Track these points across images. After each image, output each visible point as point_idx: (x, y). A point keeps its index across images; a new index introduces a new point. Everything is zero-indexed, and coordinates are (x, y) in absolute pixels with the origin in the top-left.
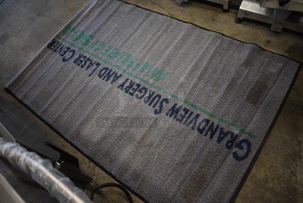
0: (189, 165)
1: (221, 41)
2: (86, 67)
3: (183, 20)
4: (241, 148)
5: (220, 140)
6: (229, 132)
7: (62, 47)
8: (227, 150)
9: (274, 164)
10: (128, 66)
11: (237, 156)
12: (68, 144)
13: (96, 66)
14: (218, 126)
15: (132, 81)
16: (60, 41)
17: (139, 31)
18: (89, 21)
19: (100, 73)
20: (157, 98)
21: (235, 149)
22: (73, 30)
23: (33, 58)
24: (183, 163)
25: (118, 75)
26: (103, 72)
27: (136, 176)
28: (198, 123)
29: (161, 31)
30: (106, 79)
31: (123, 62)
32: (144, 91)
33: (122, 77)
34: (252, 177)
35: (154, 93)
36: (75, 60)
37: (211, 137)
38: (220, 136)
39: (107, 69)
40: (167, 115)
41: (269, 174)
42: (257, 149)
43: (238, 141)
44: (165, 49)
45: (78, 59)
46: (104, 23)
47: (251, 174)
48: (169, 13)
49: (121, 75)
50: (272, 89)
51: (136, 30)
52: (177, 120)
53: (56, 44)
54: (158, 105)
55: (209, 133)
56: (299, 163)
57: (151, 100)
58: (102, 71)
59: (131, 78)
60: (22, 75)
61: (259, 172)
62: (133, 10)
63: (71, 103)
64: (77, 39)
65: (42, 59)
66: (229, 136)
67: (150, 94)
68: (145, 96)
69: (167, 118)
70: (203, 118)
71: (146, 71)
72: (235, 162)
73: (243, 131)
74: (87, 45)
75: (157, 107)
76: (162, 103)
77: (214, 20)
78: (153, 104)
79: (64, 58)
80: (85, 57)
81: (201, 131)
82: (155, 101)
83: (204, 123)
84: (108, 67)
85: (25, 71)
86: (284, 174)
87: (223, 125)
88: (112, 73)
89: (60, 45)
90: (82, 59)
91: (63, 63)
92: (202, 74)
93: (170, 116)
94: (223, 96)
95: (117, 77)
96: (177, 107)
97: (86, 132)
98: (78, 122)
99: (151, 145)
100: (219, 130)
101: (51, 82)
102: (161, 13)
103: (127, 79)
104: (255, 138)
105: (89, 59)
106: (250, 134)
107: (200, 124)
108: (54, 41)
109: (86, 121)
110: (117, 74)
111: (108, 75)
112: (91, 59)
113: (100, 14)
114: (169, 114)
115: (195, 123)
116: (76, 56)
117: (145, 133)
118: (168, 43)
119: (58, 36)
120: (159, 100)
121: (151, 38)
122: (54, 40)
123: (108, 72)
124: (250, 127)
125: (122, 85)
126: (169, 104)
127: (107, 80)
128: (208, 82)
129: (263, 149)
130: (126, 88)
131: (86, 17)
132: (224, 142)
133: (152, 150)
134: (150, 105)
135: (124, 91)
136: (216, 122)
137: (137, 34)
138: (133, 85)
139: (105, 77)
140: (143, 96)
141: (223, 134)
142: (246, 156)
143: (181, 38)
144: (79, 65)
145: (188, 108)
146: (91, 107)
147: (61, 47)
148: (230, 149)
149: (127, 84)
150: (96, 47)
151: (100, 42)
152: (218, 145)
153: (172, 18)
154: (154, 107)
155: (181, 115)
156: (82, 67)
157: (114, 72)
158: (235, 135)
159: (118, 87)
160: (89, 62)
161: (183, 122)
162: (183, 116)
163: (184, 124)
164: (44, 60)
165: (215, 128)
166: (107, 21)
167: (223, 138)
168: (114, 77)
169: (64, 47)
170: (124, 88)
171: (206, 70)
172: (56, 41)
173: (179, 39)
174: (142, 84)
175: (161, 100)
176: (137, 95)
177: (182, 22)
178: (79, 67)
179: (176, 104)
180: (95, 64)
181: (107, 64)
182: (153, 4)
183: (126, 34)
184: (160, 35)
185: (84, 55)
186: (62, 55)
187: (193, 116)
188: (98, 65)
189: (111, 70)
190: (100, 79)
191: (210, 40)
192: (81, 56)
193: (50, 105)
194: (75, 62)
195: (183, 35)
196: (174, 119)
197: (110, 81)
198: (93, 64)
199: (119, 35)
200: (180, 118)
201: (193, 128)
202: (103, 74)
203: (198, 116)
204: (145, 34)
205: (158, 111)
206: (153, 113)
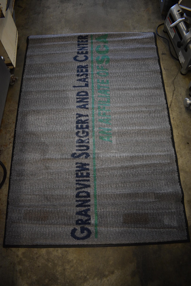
0: (49, 203)
1: (169, 163)
2: (79, 78)
3: (171, 118)
4: (82, 232)
5: (79, 213)
6: (89, 216)
7: (85, 47)
8: (74, 222)
9: (84, 262)
10: (99, 108)
11: (75, 232)
12: (16, 114)
13: (84, 85)
14: (89, 206)
15: (88, 120)
16: (90, 41)
17: (137, 92)
18: (121, 48)
19: (80, 92)
20: (85, 148)
21: (78, 228)
22: (105, 42)
23: (64, 35)
24: (47, 198)
25: (87, 106)
26: (83, 94)
27: (21, 174)
28: (83, 190)
29: (148, 109)
30: (78, 100)
31: (100, 101)
32: (85, 134)
33: (87, 110)
34: (66, 251)
35: (88, 142)
36: (80, 66)
37: (77, 206)
38: (82, 211)
39: (87, 94)
40: (77, 163)
41: (75, 261)
42: (88, 244)
43: (86, 226)
44: (132, 124)
45: (82, 67)
46: (127, 60)
47: (67, 249)
48: (171, 102)
49: (88, 108)
50: (147, 229)
51: (135, 89)
52: (77, 174)
53: (84, 40)
54: (80, 152)
55: (80, 203)
56: (96, 279)
57: (81, 144)
58: (83, 92)
59: (90, 118)
60: (45, 39)
61: (72, 255)
62: (154, 72)
63: (45, 91)
64: (99, 52)
65: (66, 41)
66: (86, 218)
67: (85, 140)
68: (82, 138)
69: (75, 165)
70: (89, 191)
71: (104, 124)
72: (69, 233)
73: (96, 225)
74: (98, 63)
75: (78, 153)
76: (83, 154)
77: (188, 143)
78: (79, 148)
79: (77, 56)
80: (87, 71)
81: (77, 196)
82: (82, 148)
83: (86, 194)
84: (89, 94)
85: (49, 39)
86: (81, 272)
87: (92, 208)
88: (86, 100)
89: (86, 44)
90: (84, 70)
91: (72, 60)
92: (127, 167)
93: (77, 167)
94: (117, 195)
95: (84, 107)
96: (87, 167)
97: (31, 118)
98: (34, 108)
99: (47, 168)
100: (87, 208)
101: (52, 64)
102: (168, 96)
103: (87, 116)
104: (96, 238)
105: (87, 75)
106: (97, 233)
107: (84, 192)
108: (86, 37)
109: (38, 112)
110: (87, 104)
111: (83, 99)
112: (88, 76)
113: (132, 50)
114: (78, 165)
115: (81, 188)
116: (83, 64)
117: (53, 158)
118: (140, 123)
119: (92, 36)
120: (84, 150)
121: (136, 106)
122: (87, 36)
123: (85, 97)
124: (102, 229)
125: (80, 116)
126: (86, 160)
127: (77, 102)
128: (122, 176)
129: (91, 248)
130: (79, 120)
131: (124, 41)
132: (80, 217)
133: (44, 171)
134: (77, 146)
135: (76, 120)
136: (92, 202)
137: (132, 93)
138: (85, 123)
139: (79, 98)
140: (81, 137)
141: (85, 213)
142: (78, 239)
143: (151, 130)
144: (78, 71)
145: (91, 175)
146: (49, 108)
147: (85, 46)
148: (76, 224)
149: (83, 119)
150: (101, 72)
151: (107, 71)
152: (75, 214)
153: (167, 108)
154: (77, 150)
155: (82, 174)
156: (78, 75)
157: (88, 102)
158: (90, 222)
159: (77, 114)
160: (85, 77)
161: (78, 179)
162: (82, 176)
163: (76, 181)
164: (66, 44)
165: (86, 204)
166: (130, 60)
167: (82, 215)
168: (83, 105)
169: (86, 49)
170: (79, 118)
171: (133, 168)
172: (87, 39)
173: (149, 128)
174: (90, 129)
175: (86, 151)
176: (79, 132)
177: (168, 120)
178: (76, 73)
179: (88, 165)
180: (86, 83)
181: (91, 91)
182: (173, 83)
183: (127, 85)
184: (144, 111)
185: (88, 69)
186: (78, 53)
187: (86, 183)
188: (87, 85)
189: (88, 98)
190: (75, 97)
191: (164, 153)
192: (86, 67)
193: (35, 79)
194: (78, 67)
195: (155, 129)
196: (76, 171)
197: (78, 104)
198: (84, 81)
199: (123, 80)
200: (80, 174)
201: (77, 189)
202: (81, 95)
203: (89, 186)
204: (137, 99)
205: (75, 155)
206: (71, 153)
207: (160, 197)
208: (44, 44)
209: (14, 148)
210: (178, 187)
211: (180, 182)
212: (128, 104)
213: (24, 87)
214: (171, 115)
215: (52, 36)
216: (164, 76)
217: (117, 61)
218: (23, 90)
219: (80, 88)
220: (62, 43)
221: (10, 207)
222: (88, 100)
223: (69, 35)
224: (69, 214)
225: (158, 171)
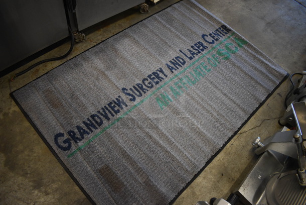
0: (70, 100)
1: (187, 170)
2: (192, 49)
3: (231, 143)
4: (65, 142)
5: (79, 128)
6: (83, 138)
7: (219, 35)
8: (68, 130)
9: (40, 163)
10: (181, 80)
11: (60, 136)
12: (121, 30)
13: (189, 56)
14: (92, 131)
15: (163, 79)
16: (228, 35)
17: (224, 98)
18: (248, 59)
19: (180, 58)
20: (138, 93)
21: (66, 136)
22: (239, 46)
23: (214, 16)
24: (73, 96)
25: (174, 70)
26: (181, 61)
27: (76, 65)
28: (101, 117)
29: (218, 117)
30: (173, 61)
31: (187, 77)
32: (150, 85)
33: (171, 73)
34: (39, 142)
35: (145, 92)
36: (201, 43)
37: (84, 122)
38: (82, 129)
39: (184, 63)
40: (119, 97)
41: (35, 155)
42: (58, 154)
43: (72, 142)
44: (193, 114)
45: (202, 45)
46: (242, 71)
47: (41, 141)
48: (245, 132)
49: (173, 72)
51: (225, 95)
52: (111, 103)
53: (225, 31)
54: (131, 93)
55: (89, 122)
56: (31, 184)
57: (139, 89)
58: (183, 59)
59: (166, 79)
60: (197, 7)
61: (40, 149)
62: (256, 99)
63: (157, 35)
64: (227, 47)
65: (210, 20)
66: (79, 137)
67: (144, 89)
68: (144, 86)
69: (117, 96)
70: (104, 122)
71: (171, 92)
72: (56, 133)
73: (79, 149)
74: (217, 53)
75: (129, 91)
76: (132, 96)
77: (222, 175)
78: (134, 90)
79: (207, 36)
80: (202, 50)
81: (93, 116)
82: (136, 92)
83: (99, 121)
84: (185, 65)
85: (200, 9)
86: (29, 167)
87: (91, 135)
88: (178, 66)
89: (223, 35)
90: (201, 48)
91: (200, 35)
92: (151, 137)
93: (117, 99)
94: (120, 146)
95: (171, 69)
96: (124, 106)
97: (127, 42)
98: (137, 38)
99: (97, 79)
100: (88, 131)
101: (183, 24)
102: (247, 125)
103: (166, 76)
104: (68, 156)
105: (199, 52)
106: (73, 154)
107: (100, 118)
108: (228, 30)
109: (136, 42)
110: (176, 70)
111: (176, 63)
112: (199, 54)
113: (256, 69)
114: (119, 99)
115: (102, 114)
116: (205, 44)
117: (108, 77)
119: (234, 33)
120: (136, 94)
121: (211, 106)
122: (230, 30)
123: (180, 64)
124: (80, 156)
125: (161, 71)
126: (129, 101)
127: (171, 62)
128: (139, 138)
129: (56, 160)
130: (157, 74)
131: (255, 57)
132: (76, 131)
133: (93, 79)
134: (134, 87)
135: (155, 71)
136: (97, 131)
137: (219, 94)
138: (159, 79)
139: (174, 60)
140: (145, 84)
141: (83, 133)
142: (57, 143)
143: (202, 132)
144: (196, 45)
145: (119, 114)
146: (147, 47)
147: (221, 35)
148: (68, 133)
149: (161, 75)
150: (213, 60)
151: (217, 64)
152: (76, 125)
153: (236, 132)
154: (131, 89)
155: (114, 106)
156: (192, 47)
157: (178, 68)
158: (78, 141)
159: (160, 68)
160: (196, 52)
161: (107, 106)
162: (113, 108)
163: (105, 107)
164: (209, 22)
165: (91, 128)
166: (245, 73)
167: (80, 131)
168: (172, 67)
169: (220, 37)
170: (158, 72)
171: (155, 143)
172: (228, 32)
173: (202, 130)
174: (158, 86)
175: (136, 96)
176: (147, 80)
177: (226, 140)
178: (193, 45)
179: (126, 106)
180: (192, 56)
181: (189, 64)
182: (263, 121)
183: (222, 86)
184: (213, 115)
185: (205, 50)
186: (210, 35)
187: (109, 115)
188: (191, 58)
189: (181, 66)
190: (173, 57)
191: (193, 160)
192: (205, 48)
193: (160, 22)
194: (199, 43)
195: (206, 135)
196: (113, 100)
197: (169, 64)
198: (192, 54)
199: (222, 80)
200: (112, 105)
201: (99, 112)
202: (178, 60)
203: (108, 119)
204: (218, 102)
205: (126, 91)
206: (125, 87)
207: (149, 185)
208: (192, 9)
209: (94, 46)
210: (173, 196)
211: (179, 194)
212: (206, 98)
213: (147, 20)
214: (232, 140)
215: (205, 10)
216: (261, 109)
217: (233, 64)
218: (144, 21)
219: (184, 55)
220: (207, 19)
221: (45, 76)
222: (180, 68)
223: (217, 18)
224: (72, 120)
225: (172, 166)
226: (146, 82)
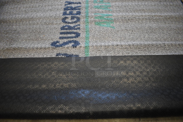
15: (80, 7)
20: (73, 35)
32: (75, 20)
40: (58, 54)
44: (140, 10)
54: (66, 40)
57: (68, 31)
59: (83, 5)
67: (74, 27)
68: (70, 25)
71: (101, 10)
78: (65, 36)
82: (69, 35)
103: (80, 3)
117: (21, 48)
118: (149, 9)
120: (72, 37)
125: (70, 3)
126: (74, 49)
130: (68, 7)
134: (61, 33)
135: (64, 7)
138: (76, 10)
140: (69, 23)
143: (166, 16)
154: (61, 38)
159: (66, 2)
170: (69, 6)
173: (163, 15)
174: (83, 14)
175: (74, 39)
176: (66, 18)
195: (171, 16)
205: (58, 44)
206: (52, 41)
226: (69, 20)
